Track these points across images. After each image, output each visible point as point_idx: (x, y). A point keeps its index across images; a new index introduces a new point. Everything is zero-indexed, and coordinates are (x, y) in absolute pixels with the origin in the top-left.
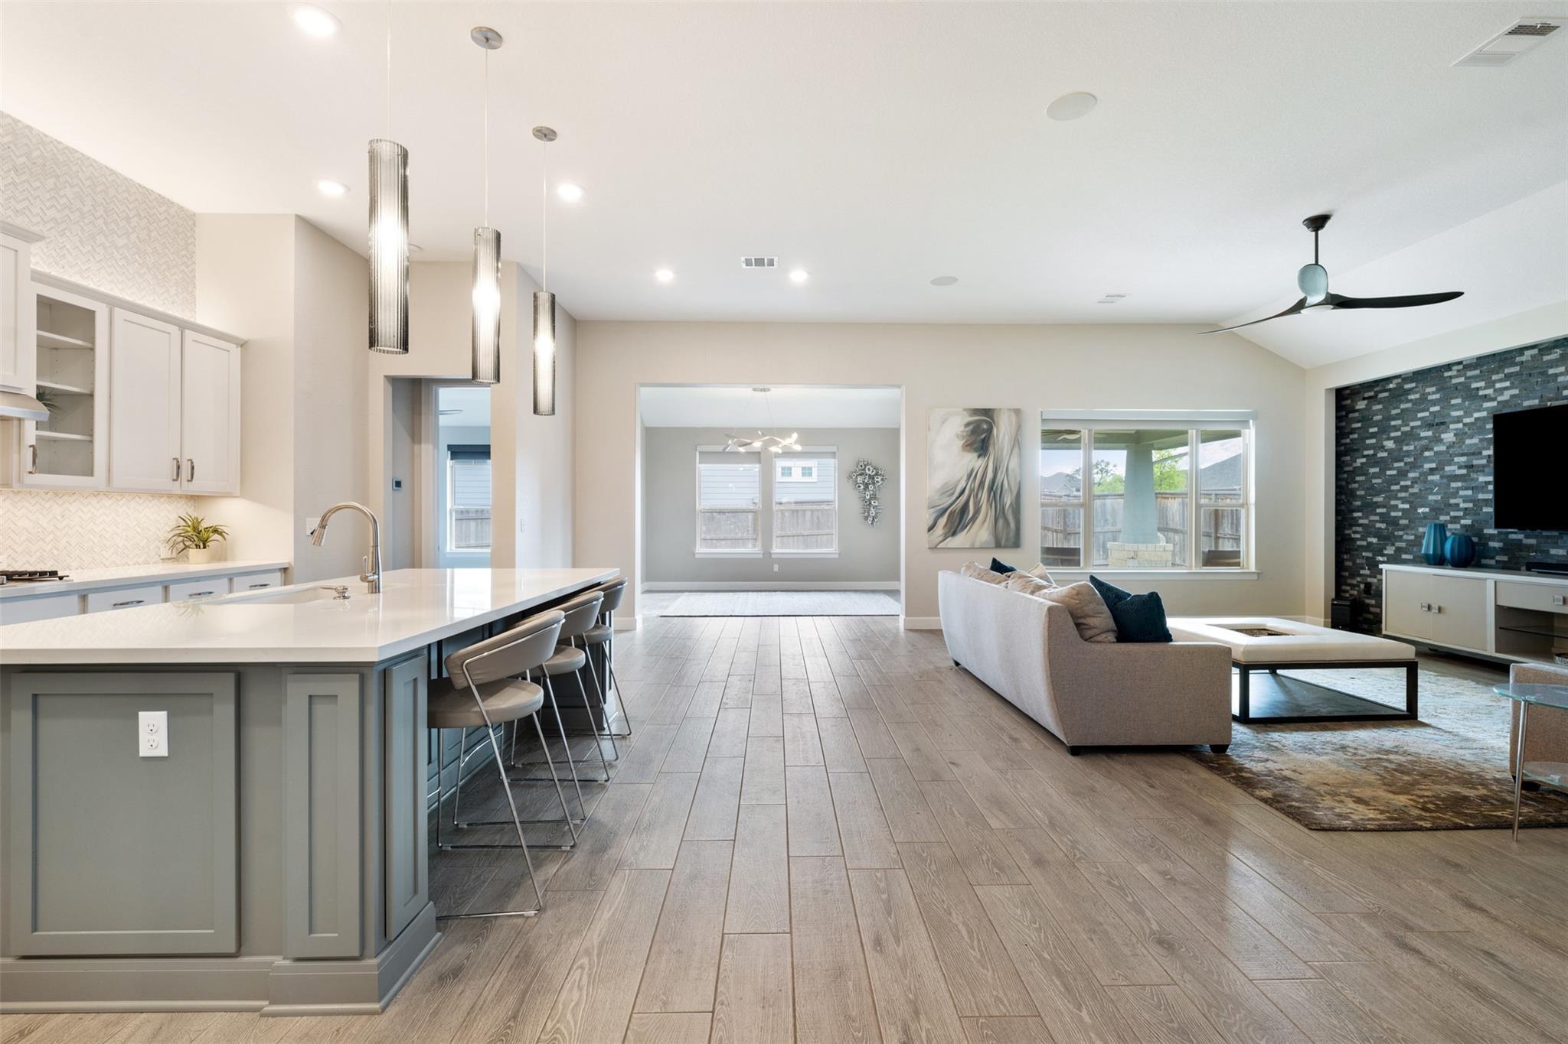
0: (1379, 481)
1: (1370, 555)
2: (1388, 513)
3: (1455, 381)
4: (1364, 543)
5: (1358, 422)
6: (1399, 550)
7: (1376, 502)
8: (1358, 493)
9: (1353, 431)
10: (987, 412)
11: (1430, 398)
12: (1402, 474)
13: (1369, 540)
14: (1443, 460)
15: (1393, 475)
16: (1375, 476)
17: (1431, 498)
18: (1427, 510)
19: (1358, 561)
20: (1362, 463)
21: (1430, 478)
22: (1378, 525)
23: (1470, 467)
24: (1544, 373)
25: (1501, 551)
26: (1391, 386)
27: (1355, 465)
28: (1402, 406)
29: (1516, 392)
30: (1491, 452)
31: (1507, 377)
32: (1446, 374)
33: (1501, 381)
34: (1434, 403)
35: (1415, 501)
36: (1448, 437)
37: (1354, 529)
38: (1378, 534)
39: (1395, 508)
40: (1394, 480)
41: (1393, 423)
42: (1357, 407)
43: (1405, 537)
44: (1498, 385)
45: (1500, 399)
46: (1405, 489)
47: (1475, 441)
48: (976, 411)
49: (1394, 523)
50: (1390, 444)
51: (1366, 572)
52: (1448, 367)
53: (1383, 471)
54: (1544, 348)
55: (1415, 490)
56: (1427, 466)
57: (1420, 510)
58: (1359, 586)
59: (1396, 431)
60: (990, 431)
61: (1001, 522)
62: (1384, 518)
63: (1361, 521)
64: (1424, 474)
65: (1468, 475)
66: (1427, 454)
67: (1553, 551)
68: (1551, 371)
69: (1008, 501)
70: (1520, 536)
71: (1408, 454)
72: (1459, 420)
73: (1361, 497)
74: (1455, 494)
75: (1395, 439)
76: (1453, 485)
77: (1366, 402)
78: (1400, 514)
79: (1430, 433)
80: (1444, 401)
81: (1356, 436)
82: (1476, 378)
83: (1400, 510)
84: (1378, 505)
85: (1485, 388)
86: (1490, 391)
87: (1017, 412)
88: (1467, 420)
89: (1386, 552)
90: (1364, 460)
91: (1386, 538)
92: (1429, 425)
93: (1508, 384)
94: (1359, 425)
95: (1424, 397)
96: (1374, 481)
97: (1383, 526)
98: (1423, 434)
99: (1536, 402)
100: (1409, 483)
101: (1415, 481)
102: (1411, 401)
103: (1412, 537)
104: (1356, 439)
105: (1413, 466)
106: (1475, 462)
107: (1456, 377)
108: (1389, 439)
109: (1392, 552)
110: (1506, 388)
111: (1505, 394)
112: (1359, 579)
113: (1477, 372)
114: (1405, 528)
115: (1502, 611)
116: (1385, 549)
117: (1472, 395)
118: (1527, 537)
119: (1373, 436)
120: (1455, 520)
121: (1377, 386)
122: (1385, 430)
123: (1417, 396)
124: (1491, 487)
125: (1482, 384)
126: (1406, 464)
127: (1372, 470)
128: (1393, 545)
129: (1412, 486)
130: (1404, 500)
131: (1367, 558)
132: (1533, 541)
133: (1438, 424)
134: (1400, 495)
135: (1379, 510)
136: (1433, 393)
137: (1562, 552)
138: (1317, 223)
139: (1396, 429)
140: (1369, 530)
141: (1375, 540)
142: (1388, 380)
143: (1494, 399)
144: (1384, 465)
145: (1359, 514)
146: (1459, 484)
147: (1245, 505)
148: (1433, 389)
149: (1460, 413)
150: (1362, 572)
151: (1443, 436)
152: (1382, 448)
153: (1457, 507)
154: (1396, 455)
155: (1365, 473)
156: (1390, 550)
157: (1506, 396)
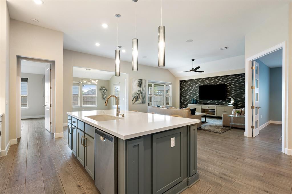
4: (183, 102)
6: (187, 102)
9: (181, 86)
10: (141, 80)
12: (188, 92)
14: (193, 91)
16: (184, 92)
17: (191, 96)
23: (196, 92)
24: (203, 81)
25: (199, 102)
28: (188, 84)
29: (201, 83)
30: (198, 90)
31: (200, 81)
34: (192, 84)
35: (189, 96)
36: (193, 88)
39: (187, 97)
40: (187, 93)
46: (188, 94)
48: (139, 80)
49: (187, 99)
50: (186, 89)
51: (183, 105)
52: (193, 79)
53: (185, 92)
54: (203, 79)
55: (189, 95)
56: (191, 92)
60: (141, 83)
61: (143, 99)
62: (185, 98)
64: (190, 93)
66: (191, 90)
67: (204, 102)
69: (144, 95)
71: (189, 90)
72: (194, 86)
74: (194, 95)
75: (187, 88)
77: (183, 83)
80: (193, 84)
82: (196, 81)
84: (185, 96)
87: (145, 80)
90: (183, 90)
91: (186, 101)
92: (191, 87)
95: (190, 83)
99: (202, 85)
101: (189, 93)
103: (189, 101)
105: (189, 92)
107: (194, 81)
111: (199, 83)
114: (188, 99)
115: (202, 109)
117: (196, 83)
118: (202, 100)
119: (184, 87)
120: (194, 98)
122: (186, 87)
124: (198, 94)
133: (192, 86)
138: (193, 60)
139: (187, 87)
140: (184, 100)
142: (186, 80)
144: (185, 91)
147: (170, 96)
152: (185, 89)
153: (194, 97)
154: (187, 90)
155: (183, 92)
156: (186, 102)
157: (199, 84)
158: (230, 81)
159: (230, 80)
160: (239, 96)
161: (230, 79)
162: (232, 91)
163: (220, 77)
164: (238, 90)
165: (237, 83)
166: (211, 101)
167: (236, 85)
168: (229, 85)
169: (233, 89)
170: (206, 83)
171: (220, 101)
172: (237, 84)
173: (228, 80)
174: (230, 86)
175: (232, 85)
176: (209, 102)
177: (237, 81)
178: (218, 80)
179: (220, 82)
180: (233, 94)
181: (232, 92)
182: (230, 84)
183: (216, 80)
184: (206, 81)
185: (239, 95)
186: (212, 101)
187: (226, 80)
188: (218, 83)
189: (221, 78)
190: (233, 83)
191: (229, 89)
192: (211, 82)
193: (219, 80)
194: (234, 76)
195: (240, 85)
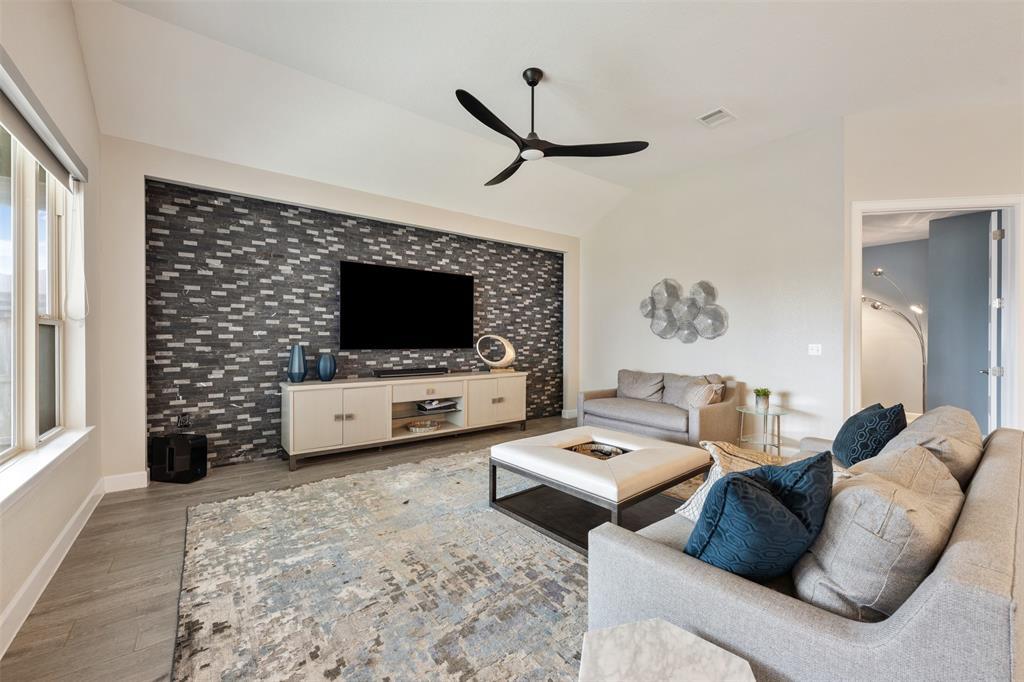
0: (202, 300)
1: (187, 382)
2: (215, 336)
3: (290, 222)
4: (178, 369)
5: (164, 228)
7: (196, 324)
8: (165, 311)
11: (265, 229)
12: (233, 296)
13: (185, 365)
14: (280, 287)
15: (223, 297)
16: (194, 294)
17: (268, 322)
18: (265, 333)
19: (165, 391)
20: (171, 278)
21: (267, 303)
22: (198, 349)
23: (306, 297)
24: (362, 241)
26: (216, 202)
27: (157, 278)
28: (232, 228)
29: (342, 247)
31: (336, 234)
32: (282, 213)
33: (330, 235)
34: (271, 235)
35: (249, 324)
36: (286, 269)
37: (158, 354)
38: (200, 358)
39: (224, 330)
40: (223, 302)
41: (219, 242)
42: (161, 210)
43: (238, 360)
44: (329, 238)
45: (330, 248)
46: (238, 311)
47: (311, 277)
49: (222, 346)
50: (216, 264)
51: (181, 402)
52: (285, 207)
53: (205, 291)
55: (251, 313)
56: (264, 292)
57: (256, 333)
58: (169, 420)
59: (226, 251)
62: (206, 341)
63: (170, 345)
64: (260, 299)
65: (305, 305)
66: (263, 281)
67: (368, 363)
68: (365, 240)
70: (347, 354)
71: (241, 277)
72: (296, 257)
73: (170, 317)
74: (294, 319)
75: (224, 260)
76: (291, 312)
77: (177, 208)
78: (231, 336)
79: (267, 262)
80: (279, 236)
81: (161, 244)
82: (310, 226)
83: (231, 333)
84: (198, 326)
85: (319, 237)
86: (323, 241)
88: (305, 259)
89: (210, 377)
90: (177, 274)
92: (263, 253)
93: (336, 239)
94: (167, 232)
95: (258, 228)
96: (192, 300)
97: (208, 349)
98: (258, 261)
99: (356, 258)
100: (243, 306)
101: (249, 305)
102: (243, 226)
103: (248, 359)
104: (160, 248)
105: (247, 291)
106: (311, 295)
107: (291, 219)
108: (215, 257)
109: (221, 376)
110: (335, 242)
112: (167, 412)
113: (312, 222)
114: (237, 351)
115: (393, 405)
116: (211, 373)
117: (308, 241)
118: (351, 354)
119: (189, 249)
120: (294, 342)
121: (196, 196)
122: (206, 247)
123: (251, 223)
125: (316, 233)
126: (238, 286)
127: (188, 288)
128: (223, 368)
129: (246, 310)
130: (236, 323)
131: (181, 386)
132: (355, 357)
133: (278, 255)
134: (230, 317)
135: (199, 333)
136: (269, 226)
137: (373, 363)
139: (226, 249)
140: (185, 354)
141: (194, 365)
143: (327, 248)
144: (207, 284)
145: (170, 337)
146: (297, 312)
147: (58, 320)
148: (270, 222)
149: (298, 251)
150: (172, 403)
151: (280, 267)
152: (206, 266)
153: (295, 332)
154: (221, 277)
155: (180, 290)
156: (218, 374)
157: (335, 248)
158: (483, 268)
159: (481, 264)
160: (509, 331)
161: (482, 260)
162: (489, 308)
163: (444, 239)
164: (507, 307)
165: (503, 278)
166: (407, 357)
167: (501, 286)
168: (480, 285)
169: (492, 301)
170: (378, 253)
171: (448, 353)
172: (504, 282)
173: (475, 261)
174: (482, 290)
175: (489, 283)
176: (392, 359)
177: (506, 273)
178: (435, 249)
179: (444, 262)
180: (491, 324)
181: (489, 316)
182: (483, 276)
183: (427, 246)
184: (377, 243)
185: (509, 328)
186: (411, 357)
187: (467, 257)
188: (438, 268)
189: (448, 243)
190: (491, 276)
191: (479, 302)
192: (404, 255)
193: (440, 253)
194: (494, 251)
195: (512, 289)
